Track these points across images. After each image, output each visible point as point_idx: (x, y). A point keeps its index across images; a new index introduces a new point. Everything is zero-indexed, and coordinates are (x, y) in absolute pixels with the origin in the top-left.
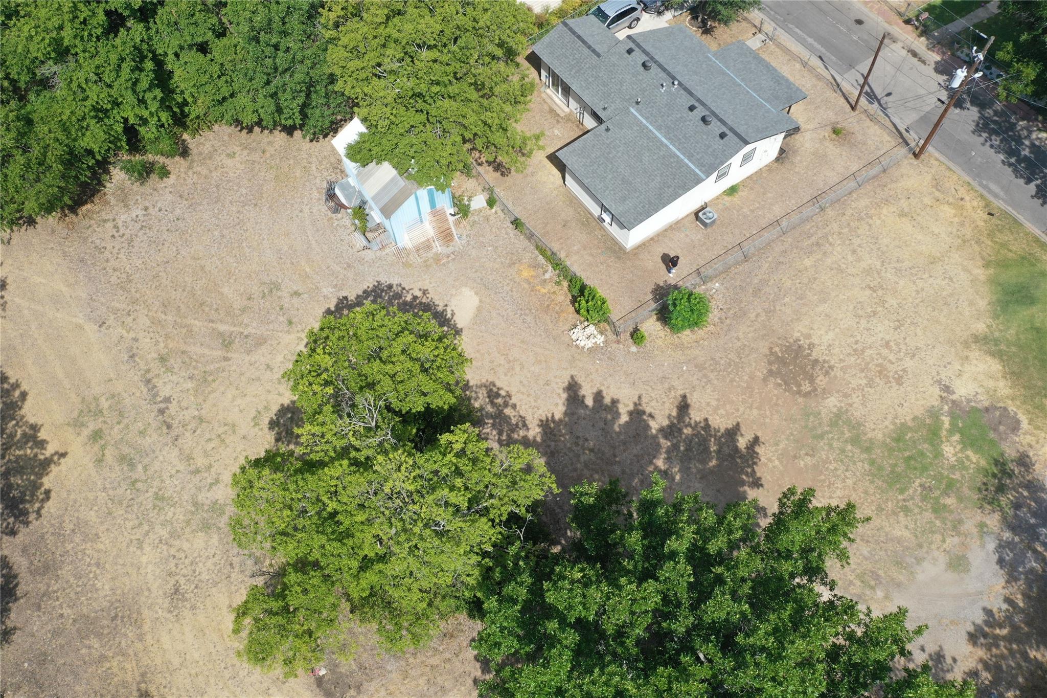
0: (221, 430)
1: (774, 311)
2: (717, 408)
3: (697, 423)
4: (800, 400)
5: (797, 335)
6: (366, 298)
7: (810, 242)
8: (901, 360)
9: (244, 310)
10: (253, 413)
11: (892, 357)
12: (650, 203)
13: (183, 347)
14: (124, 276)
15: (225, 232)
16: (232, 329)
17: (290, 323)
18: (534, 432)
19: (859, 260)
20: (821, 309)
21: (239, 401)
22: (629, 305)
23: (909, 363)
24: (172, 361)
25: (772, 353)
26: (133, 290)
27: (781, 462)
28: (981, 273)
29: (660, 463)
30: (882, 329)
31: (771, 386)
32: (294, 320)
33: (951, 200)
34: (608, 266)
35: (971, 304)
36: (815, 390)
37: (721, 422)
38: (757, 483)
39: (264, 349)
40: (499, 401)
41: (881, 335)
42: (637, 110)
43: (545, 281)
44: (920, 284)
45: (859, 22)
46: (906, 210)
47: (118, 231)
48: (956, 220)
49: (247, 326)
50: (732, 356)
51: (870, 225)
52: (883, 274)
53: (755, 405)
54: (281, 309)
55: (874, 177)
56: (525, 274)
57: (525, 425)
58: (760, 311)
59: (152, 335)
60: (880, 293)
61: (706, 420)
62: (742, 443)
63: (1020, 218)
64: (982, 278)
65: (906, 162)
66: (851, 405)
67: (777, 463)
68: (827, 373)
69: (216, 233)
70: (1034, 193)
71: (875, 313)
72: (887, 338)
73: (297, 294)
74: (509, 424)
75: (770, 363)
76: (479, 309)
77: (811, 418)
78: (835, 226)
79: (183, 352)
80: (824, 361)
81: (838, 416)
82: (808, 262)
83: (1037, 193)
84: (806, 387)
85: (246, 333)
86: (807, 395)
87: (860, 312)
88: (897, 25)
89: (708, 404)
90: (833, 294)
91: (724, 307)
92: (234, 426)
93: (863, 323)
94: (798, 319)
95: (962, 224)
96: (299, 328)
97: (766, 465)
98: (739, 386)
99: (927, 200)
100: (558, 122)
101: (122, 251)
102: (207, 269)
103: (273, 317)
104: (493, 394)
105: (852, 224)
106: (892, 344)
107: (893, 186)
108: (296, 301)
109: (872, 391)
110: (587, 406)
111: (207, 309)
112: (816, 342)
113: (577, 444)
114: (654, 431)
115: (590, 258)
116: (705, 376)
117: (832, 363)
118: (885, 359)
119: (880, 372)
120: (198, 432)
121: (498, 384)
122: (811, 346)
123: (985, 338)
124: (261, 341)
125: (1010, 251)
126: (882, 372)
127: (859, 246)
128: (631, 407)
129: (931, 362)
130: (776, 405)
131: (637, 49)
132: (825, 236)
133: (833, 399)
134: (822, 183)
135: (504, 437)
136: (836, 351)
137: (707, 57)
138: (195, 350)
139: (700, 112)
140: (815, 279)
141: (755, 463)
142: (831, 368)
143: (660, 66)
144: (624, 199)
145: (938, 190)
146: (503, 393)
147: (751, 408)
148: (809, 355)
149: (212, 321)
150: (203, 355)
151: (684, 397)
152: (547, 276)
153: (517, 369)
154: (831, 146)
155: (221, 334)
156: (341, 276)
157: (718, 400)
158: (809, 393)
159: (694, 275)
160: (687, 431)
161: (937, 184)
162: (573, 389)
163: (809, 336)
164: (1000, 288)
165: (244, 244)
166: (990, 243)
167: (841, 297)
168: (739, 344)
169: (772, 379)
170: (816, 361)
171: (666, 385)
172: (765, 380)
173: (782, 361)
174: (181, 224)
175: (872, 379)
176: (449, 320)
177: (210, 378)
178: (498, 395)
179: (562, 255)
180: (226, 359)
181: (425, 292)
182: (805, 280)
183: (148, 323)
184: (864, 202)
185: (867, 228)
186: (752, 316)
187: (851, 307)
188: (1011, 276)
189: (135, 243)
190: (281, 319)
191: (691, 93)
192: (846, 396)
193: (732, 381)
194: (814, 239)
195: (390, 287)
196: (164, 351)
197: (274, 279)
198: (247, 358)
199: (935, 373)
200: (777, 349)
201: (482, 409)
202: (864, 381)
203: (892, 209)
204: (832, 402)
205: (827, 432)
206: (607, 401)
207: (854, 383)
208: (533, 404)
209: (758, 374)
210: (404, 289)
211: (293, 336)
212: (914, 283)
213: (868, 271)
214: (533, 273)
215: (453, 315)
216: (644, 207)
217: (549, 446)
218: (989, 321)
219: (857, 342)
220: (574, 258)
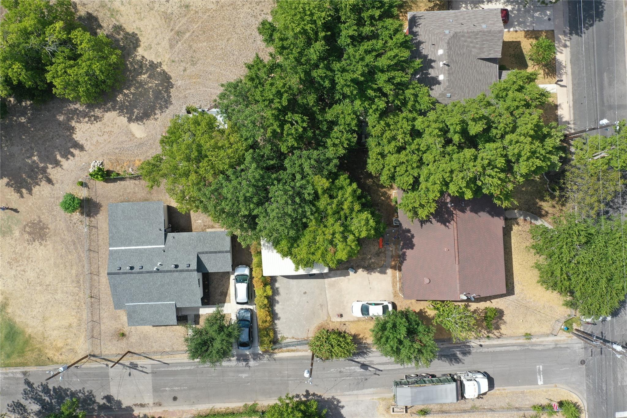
0: (142, 15)
1: (62, 242)
2: (40, 192)
3: (41, 181)
4: (24, 223)
5: (48, 243)
6: (167, 95)
7: (81, 280)
8: (16, 270)
9: (190, 47)
10: (142, 29)
11: (19, 268)
12: (114, 220)
13: (188, 16)
14: (238, 7)
15: (235, 57)
16: (185, 38)
17: (173, 61)
18: (73, 124)
19: (62, 292)
20: (53, 260)
21: (151, 26)
22: (100, 192)
23: (13, 272)
24: (184, 9)
25: (47, 228)
26: (228, 8)
27: (8, 198)
28: (29, 331)
29: (35, 158)
30: (31, 275)
31: (36, 217)
32: (173, 63)
33: (63, 350)
34: (120, 196)
35: (20, 316)
36: (25, 231)
37: (36, 190)
38: (8, 184)
39: (167, 46)
40: (93, 118)
41: (29, 272)
42: (161, 248)
43: (129, 167)
44: (39, 305)
45: (175, 399)
46: (71, 329)
47: (264, 14)
48: (54, 343)
49: (182, 44)
50: (55, 213)
51: (73, 309)
52: (51, 295)
53: (33, 206)
54: (182, 61)
55: (93, 331)
56: (137, 162)
57: (78, 122)
58: (66, 237)
59: (201, 7)
60: (44, 287)
61: (40, 185)
62: (24, 191)
63: (40, 369)
64: (26, 330)
65: (91, 349)
66: (12, 239)
67: (9, 197)
68: (28, 241)
69: (236, 53)
70: (48, 385)
71: (39, 278)
72: (26, 273)
73: (185, 70)
74: (82, 117)
75: (44, 224)
76: (134, 135)
77: (16, 221)
78: (81, 295)
79: (185, 15)
80: (32, 244)
81: (11, 231)
82: (74, 272)
83: (47, 386)
84: (27, 229)
85: (179, 42)
86: (25, 227)
87: (42, 273)
88: (162, 413)
89: (43, 190)
90: (55, 270)
91: (75, 226)
92: (142, 20)
93: (38, 271)
94: (53, 248)
95: (51, 344)
96: (169, 63)
97: (11, 193)
98: (43, 206)
99: (69, 341)
100: (205, 226)
101: (252, 12)
102: (220, 41)
103: (180, 56)
104: (97, 118)
105: (78, 303)
106: (23, 273)
107: (84, 334)
108: (182, 68)
109: (12, 250)
110: (72, 148)
111: (201, 33)
112: (42, 247)
113: (58, 135)
114: (48, 165)
115: (128, 191)
116: (54, 197)
117: (30, 246)
118: (20, 265)
119: (16, 259)
120: (147, 7)
121: (99, 123)
122: (41, 244)
123: (5, 308)
124: (172, 46)
125: (29, 350)
126: (16, 260)
127: (68, 297)
128: (61, 163)
129: (9, 280)
130: (28, 214)
131: (187, 268)
132: (79, 287)
133: (18, 235)
134: (104, 308)
135: (78, 112)
136: (33, 251)
137: (172, 301)
138: (184, 20)
139: (136, 269)
140: (65, 268)
141: (14, 190)
142: (29, 244)
143: (171, 271)
144: (123, 212)
145: (71, 349)
146: (95, 122)
147: (33, 204)
148: (38, 240)
149: (193, 32)
150: (179, 22)
151: (53, 184)
152: (130, 170)
153: (100, 133)
154: (118, 326)
155: (184, 33)
156: (182, 92)
157: (43, 195)
158: (25, 228)
159: (96, 225)
160: (40, 176)
161: (72, 350)
162: (81, 148)
163: (45, 246)
164: (19, 332)
165: (224, 61)
166: (37, 346)
167: (52, 272)
168: (58, 219)
169: (38, 220)
170: (34, 241)
171: (59, 181)
172: (39, 217)
173: (42, 229)
174: (251, 41)
175: (16, 254)
176: (137, 120)
177: (167, 20)
178: (95, 120)
179: (137, 182)
180: (172, 30)
181: (156, 119)
182: (67, 264)
183: (208, 7)
184: (85, 317)
185: (73, 307)
186: (66, 233)
187: (46, 271)
188: (20, 340)
189: (253, 19)
190: (177, 59)
191: (148, 272)
192: (16, 240)
193: (46, 205)
194: (81, 282)
195: (167, 108)
196: (190, 8)
197: (198, 65)
198: (167, 38)
199: (4, 278)
200: (47, 231)
201: (94, 111)
202: (17, 250)
203: (75, 324)
204: (17, 233)
205: (8, 222)
206: (69, 156)
207: (19, 247)
208: (82, 130)
209: (43, 217)
210: (162, 112)
211: (166, 60)
212: (40, 303)
213: (56, 290)
214: (136, 165)
215: (138, 124)
216: (114, 216)
217: (63, 125)
218: (10, 315)
219: (32, 261)
220: (132, 186)
